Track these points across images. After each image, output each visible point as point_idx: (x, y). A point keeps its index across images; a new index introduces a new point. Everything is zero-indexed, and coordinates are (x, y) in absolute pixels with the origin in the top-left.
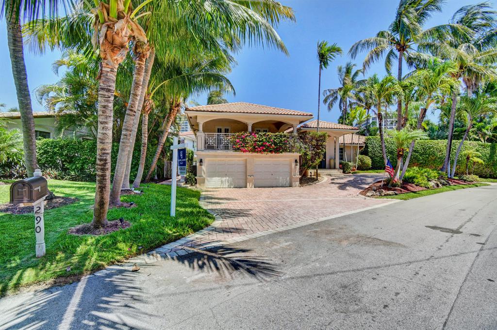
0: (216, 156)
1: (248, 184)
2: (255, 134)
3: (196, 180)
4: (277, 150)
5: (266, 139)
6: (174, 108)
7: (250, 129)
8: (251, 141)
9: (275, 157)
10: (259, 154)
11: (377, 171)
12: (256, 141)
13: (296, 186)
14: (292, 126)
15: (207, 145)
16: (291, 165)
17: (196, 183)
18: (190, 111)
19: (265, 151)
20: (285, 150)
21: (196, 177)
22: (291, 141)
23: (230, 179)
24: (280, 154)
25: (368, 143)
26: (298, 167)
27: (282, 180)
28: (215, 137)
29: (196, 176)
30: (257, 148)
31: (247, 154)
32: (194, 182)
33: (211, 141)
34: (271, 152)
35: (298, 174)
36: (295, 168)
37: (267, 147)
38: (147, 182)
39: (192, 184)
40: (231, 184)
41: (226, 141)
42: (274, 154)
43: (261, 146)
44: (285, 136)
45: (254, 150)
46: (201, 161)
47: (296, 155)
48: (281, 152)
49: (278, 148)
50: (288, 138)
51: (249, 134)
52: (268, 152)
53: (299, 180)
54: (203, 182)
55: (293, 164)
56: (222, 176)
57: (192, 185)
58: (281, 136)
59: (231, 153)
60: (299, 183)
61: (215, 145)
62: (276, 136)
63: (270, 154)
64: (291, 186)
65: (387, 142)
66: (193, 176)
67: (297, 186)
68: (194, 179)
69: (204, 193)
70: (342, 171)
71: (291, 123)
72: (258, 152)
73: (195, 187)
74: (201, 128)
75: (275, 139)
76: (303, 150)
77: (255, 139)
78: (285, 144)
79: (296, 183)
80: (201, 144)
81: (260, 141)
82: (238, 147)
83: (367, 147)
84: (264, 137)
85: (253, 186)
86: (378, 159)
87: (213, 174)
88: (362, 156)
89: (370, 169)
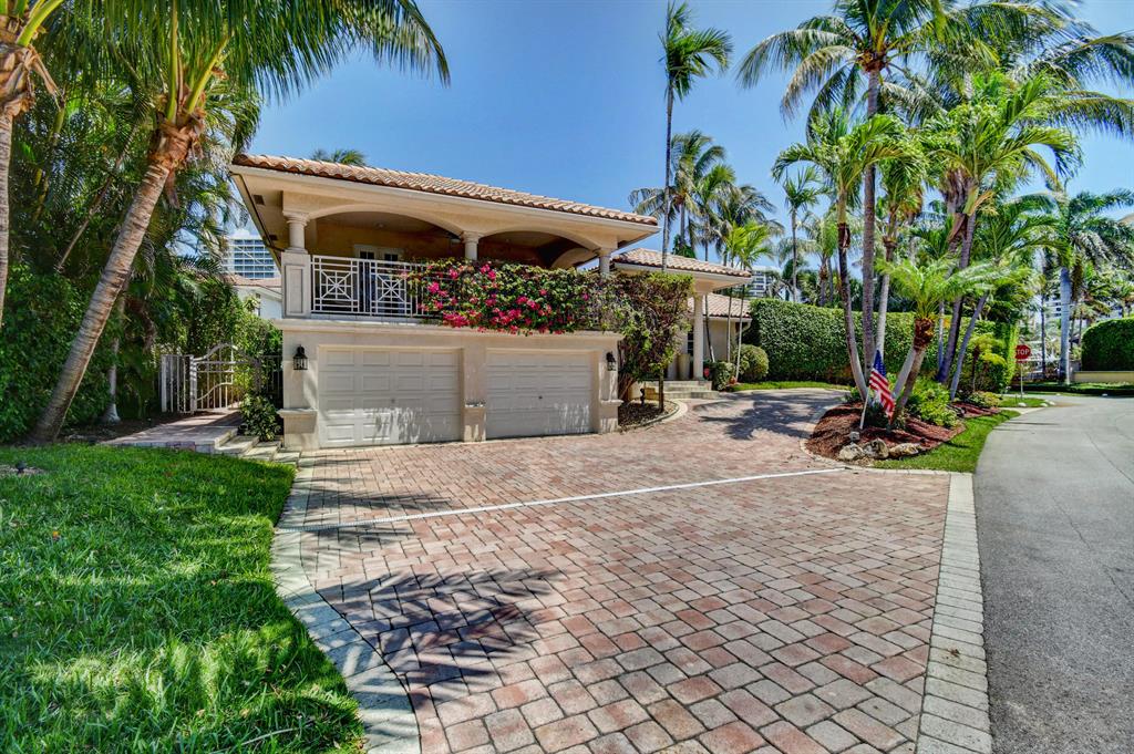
0: (356, 337)
1: (468, 429)
2: (492, 267)
3: (280, 421)
4: (557, 324)
5: (525, 285)
6: (174, 132)
7: (472, 251)
8: (479, 292)
9: (552, 344)
10: (505, 334)
11: (778, 383)
12: (493, 291)
13: (608, 431)
14: (597, 254)
15: (321, 298)
16: (594, 371)
17: (281, 433)
18: (257, 166)
19: (521, 324)
20: (580, 324)
21: (280, 412)
22: (599, 296)
23: (406, 414)
24: (567, 336)
25: (758, 316)
26: (614, 374)
27: (567, 412)
28: (351, 272)
29: (280, 406)
30: (497, 315)
31: (466, 331)
32: (272, 429)
33: (336, 285)
34: (540, 327)
35: (615, 393)
36: (607, 377)
37: (527, 311)
38: (50, 439)
39: (264, 435)
40: (411, 431)
41: (391, 289)
42: (547, 335)
43: (509, 308)
44: (582, 279)
45: (488, 320)
46: (300, 353)
47: (611, 339)
48: (570, 330)
49: (562, 316)
50: (591, 285)
51: (472, 269)
52: (530, 327)
53: (616, 413)
54: (310, 425)
55: (602, 367)
56: (379, 405)
57: (263, 440)
58: (570, 279)
59: (409, 327)
60: (616, 420)
61: (352, 300)
62: (555, 277)
63: (536, 334)
64: (593, 431)
65: (801, 314)
66: (268, 407)
67: (613, 428)
68: (272, 419)
69: (308, 474)
70: (710, 384)
71: (598, 243)
72: (499, 327)
73: (273, 449)
74: (298, 237)
75: (552, 287)
76: (633, 326)
77: (490, 285)
78: (582, 305)
79: (610, 420)
80: (302, 296)
81: (506, 293)
82: (435, 308)
83: (756, 324)
84: (520, 281)
85: (484, 437)
86: (780, 354)
87: (343, 398)
88: (749, 346)
89: (764, 380)
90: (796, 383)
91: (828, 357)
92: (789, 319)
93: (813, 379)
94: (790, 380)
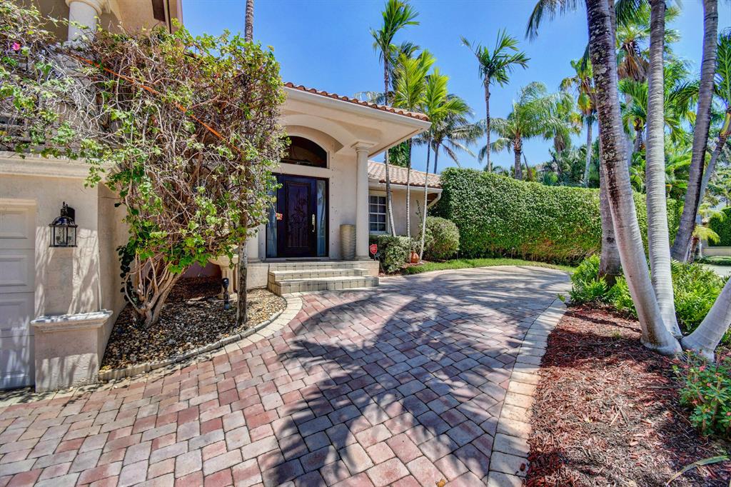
11: (471, 261)
25: (448, 186)
65: (495, 185)
70: (377, 264)
83: (446, 195)
86: (473, 228)
88: (437, 219)
89: (455, 257)
90: (491, 261)
91: (524, 233)
92: (483, 190)
93: (509, 256)
94: (485, 257)
